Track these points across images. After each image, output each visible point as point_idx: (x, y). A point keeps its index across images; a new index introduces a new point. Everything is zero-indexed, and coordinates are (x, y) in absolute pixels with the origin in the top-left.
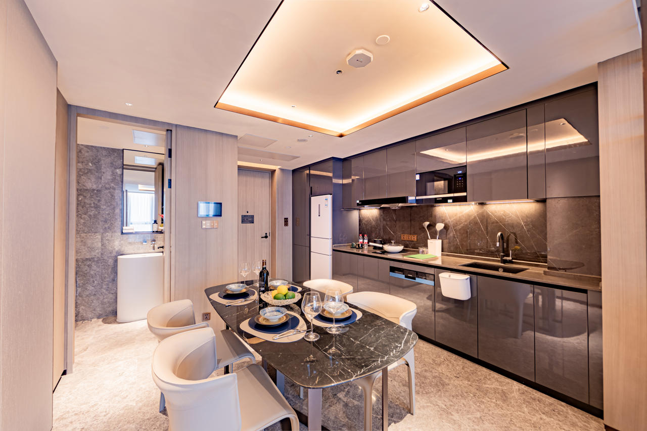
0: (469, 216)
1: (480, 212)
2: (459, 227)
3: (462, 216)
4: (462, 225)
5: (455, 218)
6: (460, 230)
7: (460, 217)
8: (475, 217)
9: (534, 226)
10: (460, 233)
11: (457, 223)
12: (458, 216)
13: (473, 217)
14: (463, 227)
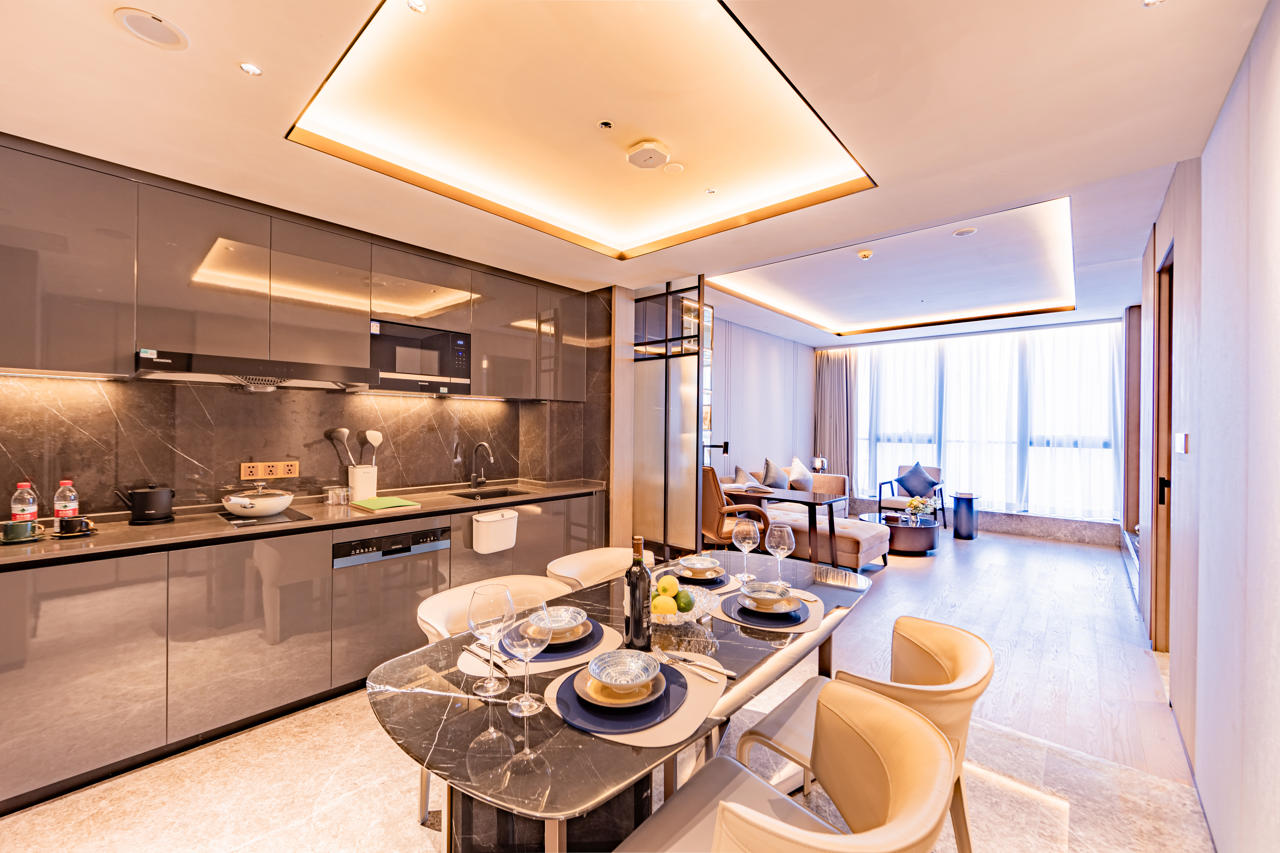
0: (420, 416)
1: (439, 410)
2: (402, 438)
3: (409, 416)
4: (408, 434)
5: (395, 420)
6: (403, 442)
7: (404, 418)
8: (430, 420)
9: (500, 432)
10: (404, 449)
11: (398, 431)
12: (401, 416)
13: (427, 420)
14: (409, 437)
